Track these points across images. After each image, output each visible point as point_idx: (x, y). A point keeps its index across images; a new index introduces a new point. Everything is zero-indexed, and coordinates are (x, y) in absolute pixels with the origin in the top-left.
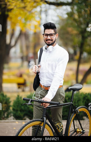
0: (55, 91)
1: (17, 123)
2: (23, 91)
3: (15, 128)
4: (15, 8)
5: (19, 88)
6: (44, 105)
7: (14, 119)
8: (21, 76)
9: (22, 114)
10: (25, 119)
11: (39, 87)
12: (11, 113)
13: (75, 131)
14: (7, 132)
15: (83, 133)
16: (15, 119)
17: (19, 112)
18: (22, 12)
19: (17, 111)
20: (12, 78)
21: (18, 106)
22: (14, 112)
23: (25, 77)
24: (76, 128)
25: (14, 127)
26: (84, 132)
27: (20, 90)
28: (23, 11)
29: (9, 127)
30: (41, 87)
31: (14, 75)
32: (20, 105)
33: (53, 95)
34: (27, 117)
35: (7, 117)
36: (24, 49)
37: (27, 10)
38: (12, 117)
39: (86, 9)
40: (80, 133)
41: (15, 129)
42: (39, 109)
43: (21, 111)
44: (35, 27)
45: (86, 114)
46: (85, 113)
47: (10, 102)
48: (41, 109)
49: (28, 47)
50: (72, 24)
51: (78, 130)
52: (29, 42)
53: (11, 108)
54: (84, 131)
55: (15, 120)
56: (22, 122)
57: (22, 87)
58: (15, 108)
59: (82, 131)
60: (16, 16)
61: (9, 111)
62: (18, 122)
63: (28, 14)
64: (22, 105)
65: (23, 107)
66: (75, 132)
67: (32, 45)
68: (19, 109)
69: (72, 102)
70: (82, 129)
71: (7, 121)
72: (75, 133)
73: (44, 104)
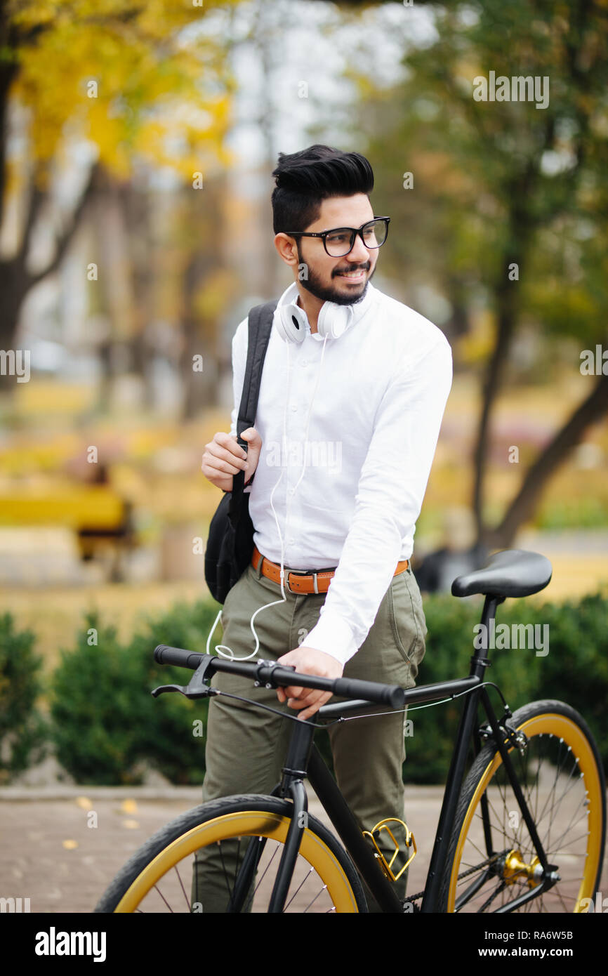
0: (365, 604)
1: (85, 803)
2: (116, 578)
3: (70, 844)
4: (64, 23)
5: (87, 557)
6: (297, 699)
7: (60, 778)
8: (100, 477)
9: (116, 748)
10: (138, 782)
11: (253, 574)
12: (41, 734)
13: (495, 867)
14: (18, 874)
15: (547, 882)
16: (69, 778)
17: (98, 733)
18: (109, 49)
19: (84, 722)
20: (39, 488)
21: (88, 691)
22: (66, 734)
23: (126, 482)
24: (498, 847)
25: (68, 838)
26: (553, 875)
27: (95, 573)
28: (117, 39)
29: (34, 836)
30: (262, 575)
31: (48, 471)
32: (105, 687)
33: (355, 631)
34: (153, 766)
35: (19, 764)
36: (120, 291)
37: (144, 37)
38: (51, 767)
39: (541, 29)
40: (523, 879)
41: (71, 851)
42: (248, 722)
43: (114, 722)
44: (193, 143)
45: (571, 756)
46: (565, 745)
47: (36, 666)
48: (260, 723)
49: (141, 280)
50: (441, 125)
51: (514, 863)
52: (151, 243)
53: (43, 707)
54: (555, 868)
55: (69, 789)
56: (120, 800)
57: (108, 551)
58: (70, 707)
59: (539, 868)
60: (69, 71)
61: (32, 724)
62: (94, 800)
63: (150, 60)
64: (118, 682)
65: (122, 700)
66: (489, 875)
67: (169, 262)
68: (95, 712)
69: (477, 679)
70: (542, 858)
71: (14, 791)
72: (494, 882)
73: (297, 691)
